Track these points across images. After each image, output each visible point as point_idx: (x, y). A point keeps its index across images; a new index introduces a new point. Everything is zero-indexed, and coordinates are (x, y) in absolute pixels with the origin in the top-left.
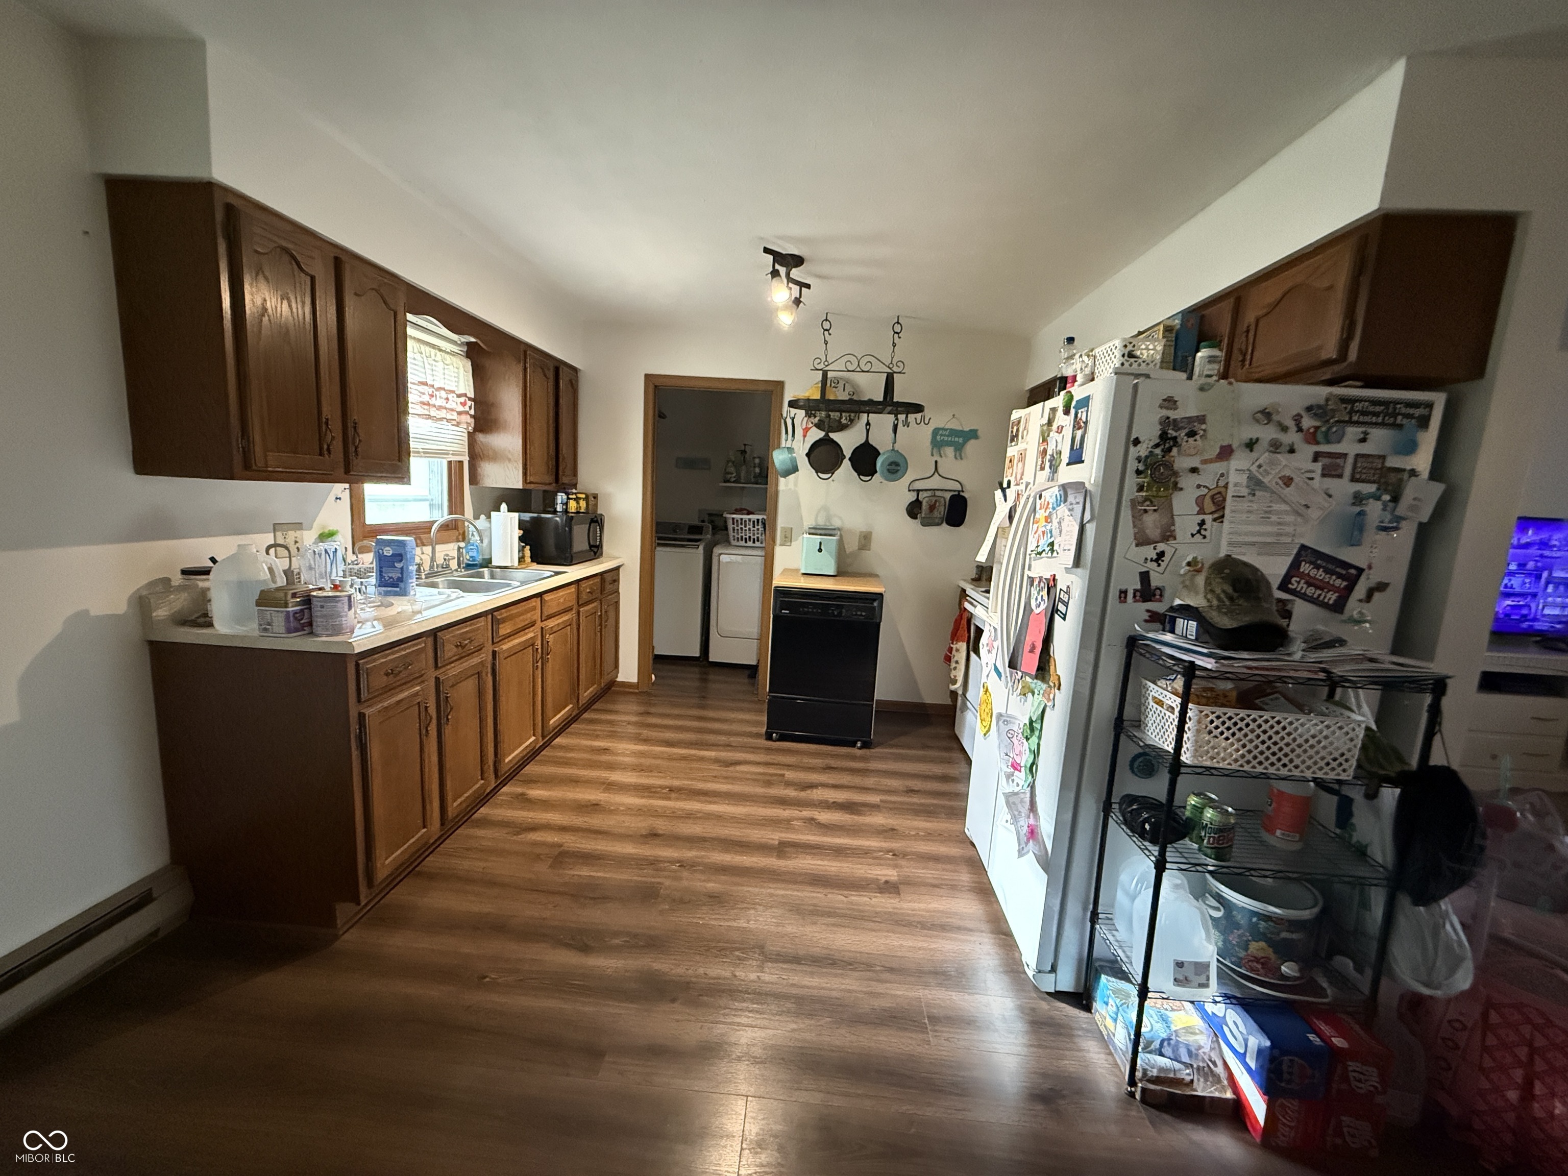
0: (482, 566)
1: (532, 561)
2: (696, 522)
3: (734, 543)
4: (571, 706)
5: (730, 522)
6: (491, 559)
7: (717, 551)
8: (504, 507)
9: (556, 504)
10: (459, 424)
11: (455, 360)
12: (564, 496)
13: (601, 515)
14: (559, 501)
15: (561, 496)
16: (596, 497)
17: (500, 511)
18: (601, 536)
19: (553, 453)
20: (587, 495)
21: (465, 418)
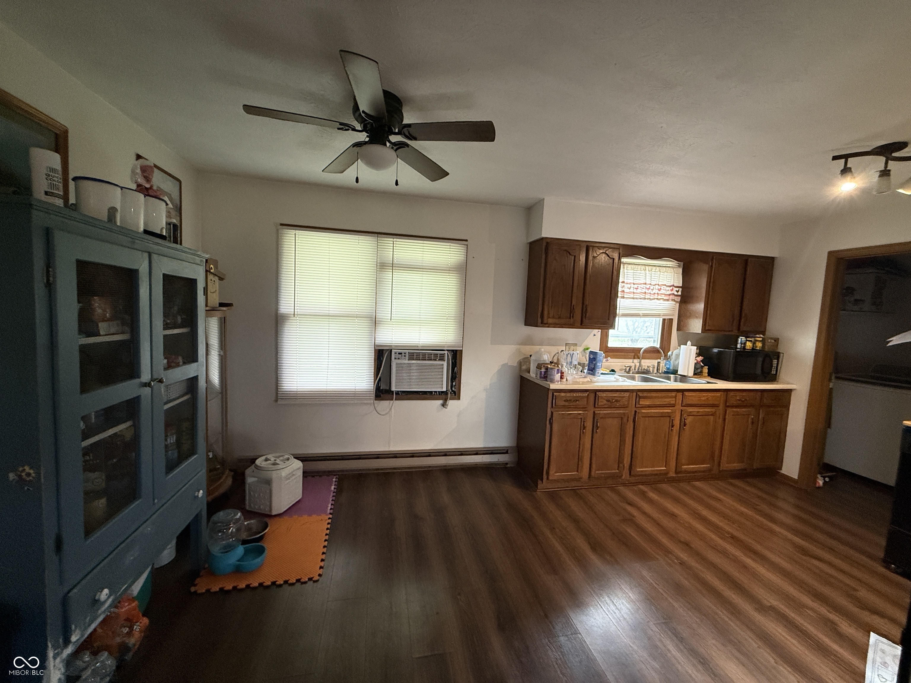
0: (672, 374)
1: (709, 375)
6: (677, 371)
8: (689, 343)
9: (737, 343)
10: (668, 300)
11: (669, 269)
12: (744, 339)
13: (779, 353)
14: (739, 342)
15: (742, 339)
16: (777, 340)
17: (686, 345)
18: (777, 367)
19: (737, 312)
20: (771, 339)
21: (672, 297)
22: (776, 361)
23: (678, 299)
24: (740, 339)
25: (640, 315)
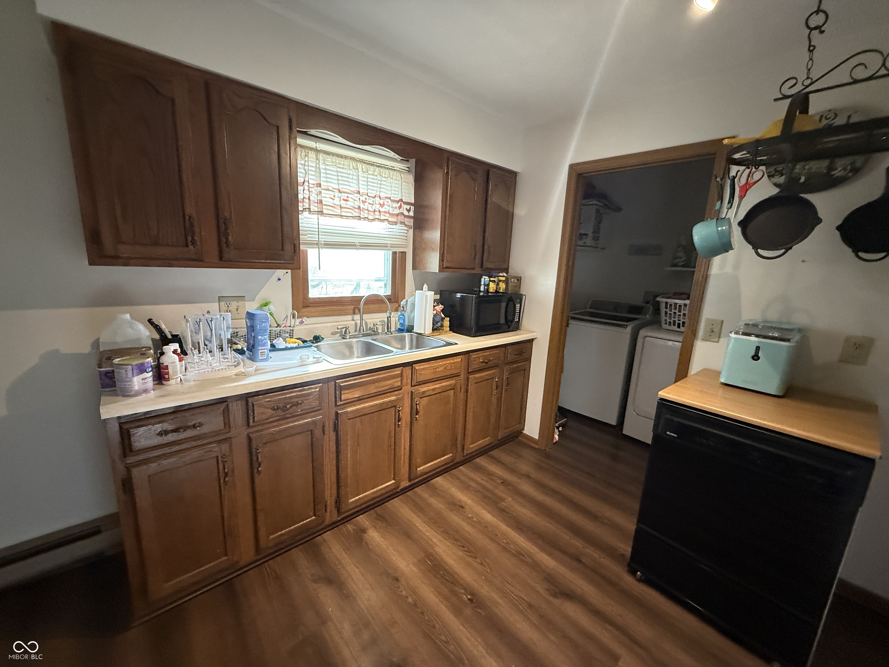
0: (407, 332)
1: (450, 330)
2: (638, 301)
3: (664, 326)
4: (451, 455)
5: (663, 306)
6: (413, 327)
7: (643, 333)
8: (425, 287)
9: (480, 285)
10: (396, 223)
11: (395, 173)
12: (487, 279)
13: (522, 295)
14: (482, 283)
15: (485, 278)
16: (519, 279)
17: (422, 290)
18: (520, 313)
19: (479, 244)
20: (514, 277)
21: (401, 218)
22: (519, 305)
23: (410, 222)
24: (483, 280)
25: (355, 245)
